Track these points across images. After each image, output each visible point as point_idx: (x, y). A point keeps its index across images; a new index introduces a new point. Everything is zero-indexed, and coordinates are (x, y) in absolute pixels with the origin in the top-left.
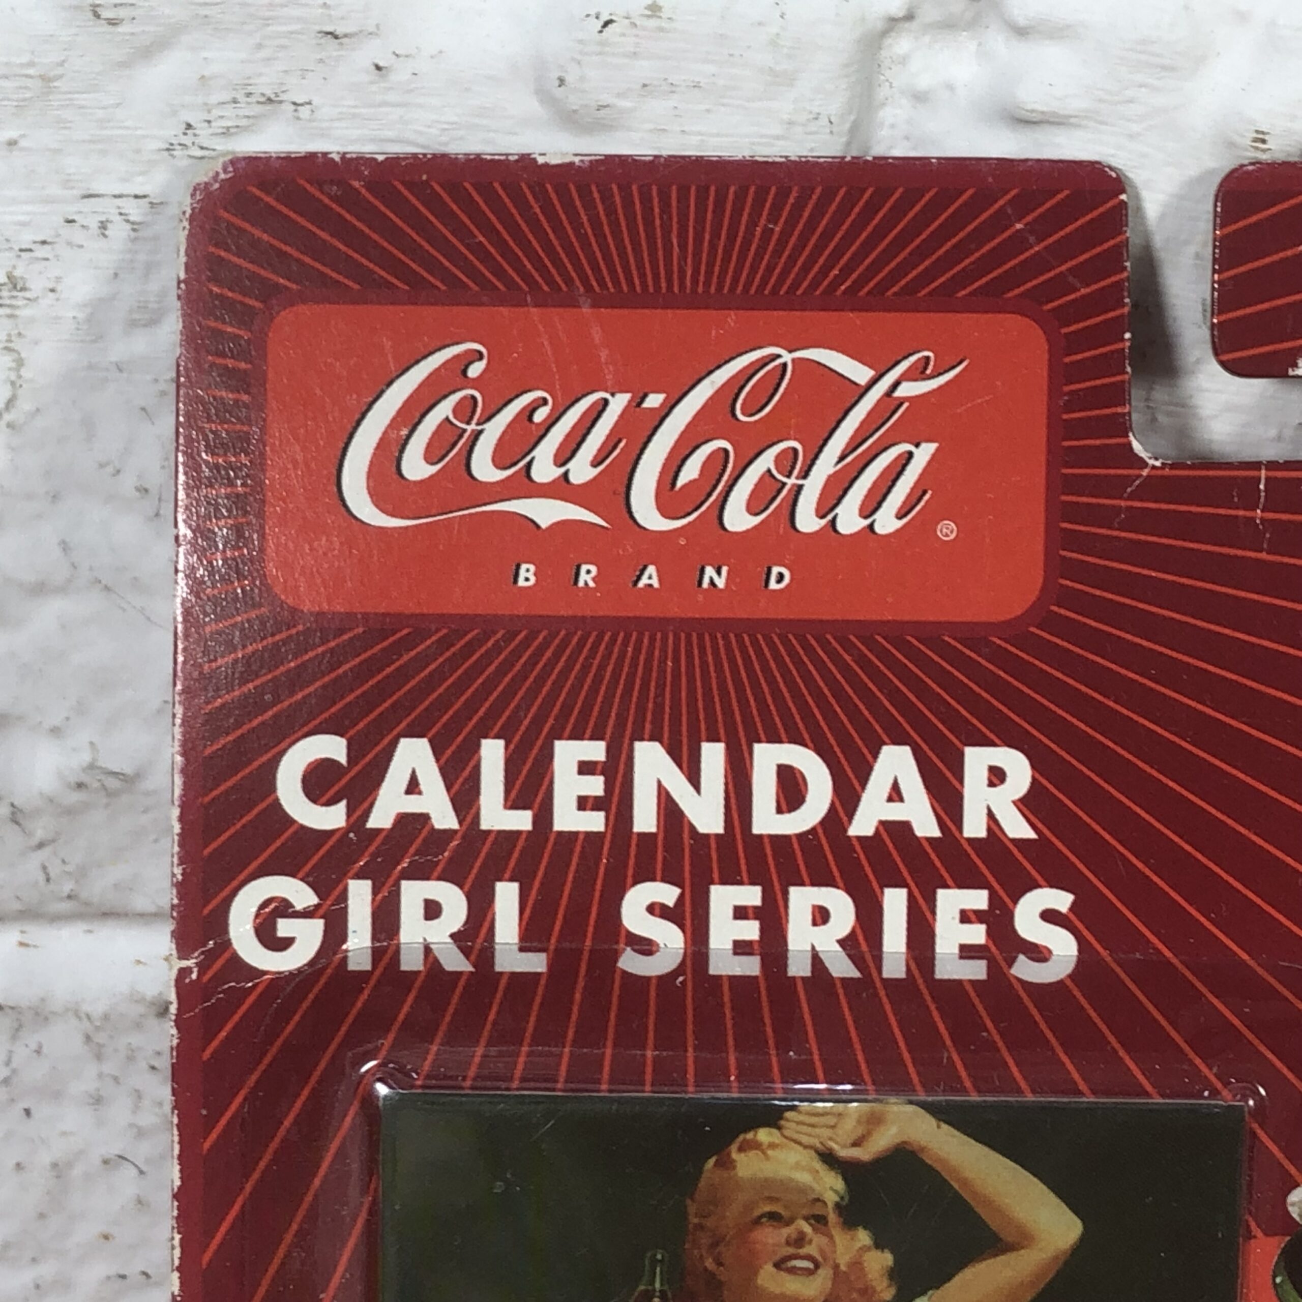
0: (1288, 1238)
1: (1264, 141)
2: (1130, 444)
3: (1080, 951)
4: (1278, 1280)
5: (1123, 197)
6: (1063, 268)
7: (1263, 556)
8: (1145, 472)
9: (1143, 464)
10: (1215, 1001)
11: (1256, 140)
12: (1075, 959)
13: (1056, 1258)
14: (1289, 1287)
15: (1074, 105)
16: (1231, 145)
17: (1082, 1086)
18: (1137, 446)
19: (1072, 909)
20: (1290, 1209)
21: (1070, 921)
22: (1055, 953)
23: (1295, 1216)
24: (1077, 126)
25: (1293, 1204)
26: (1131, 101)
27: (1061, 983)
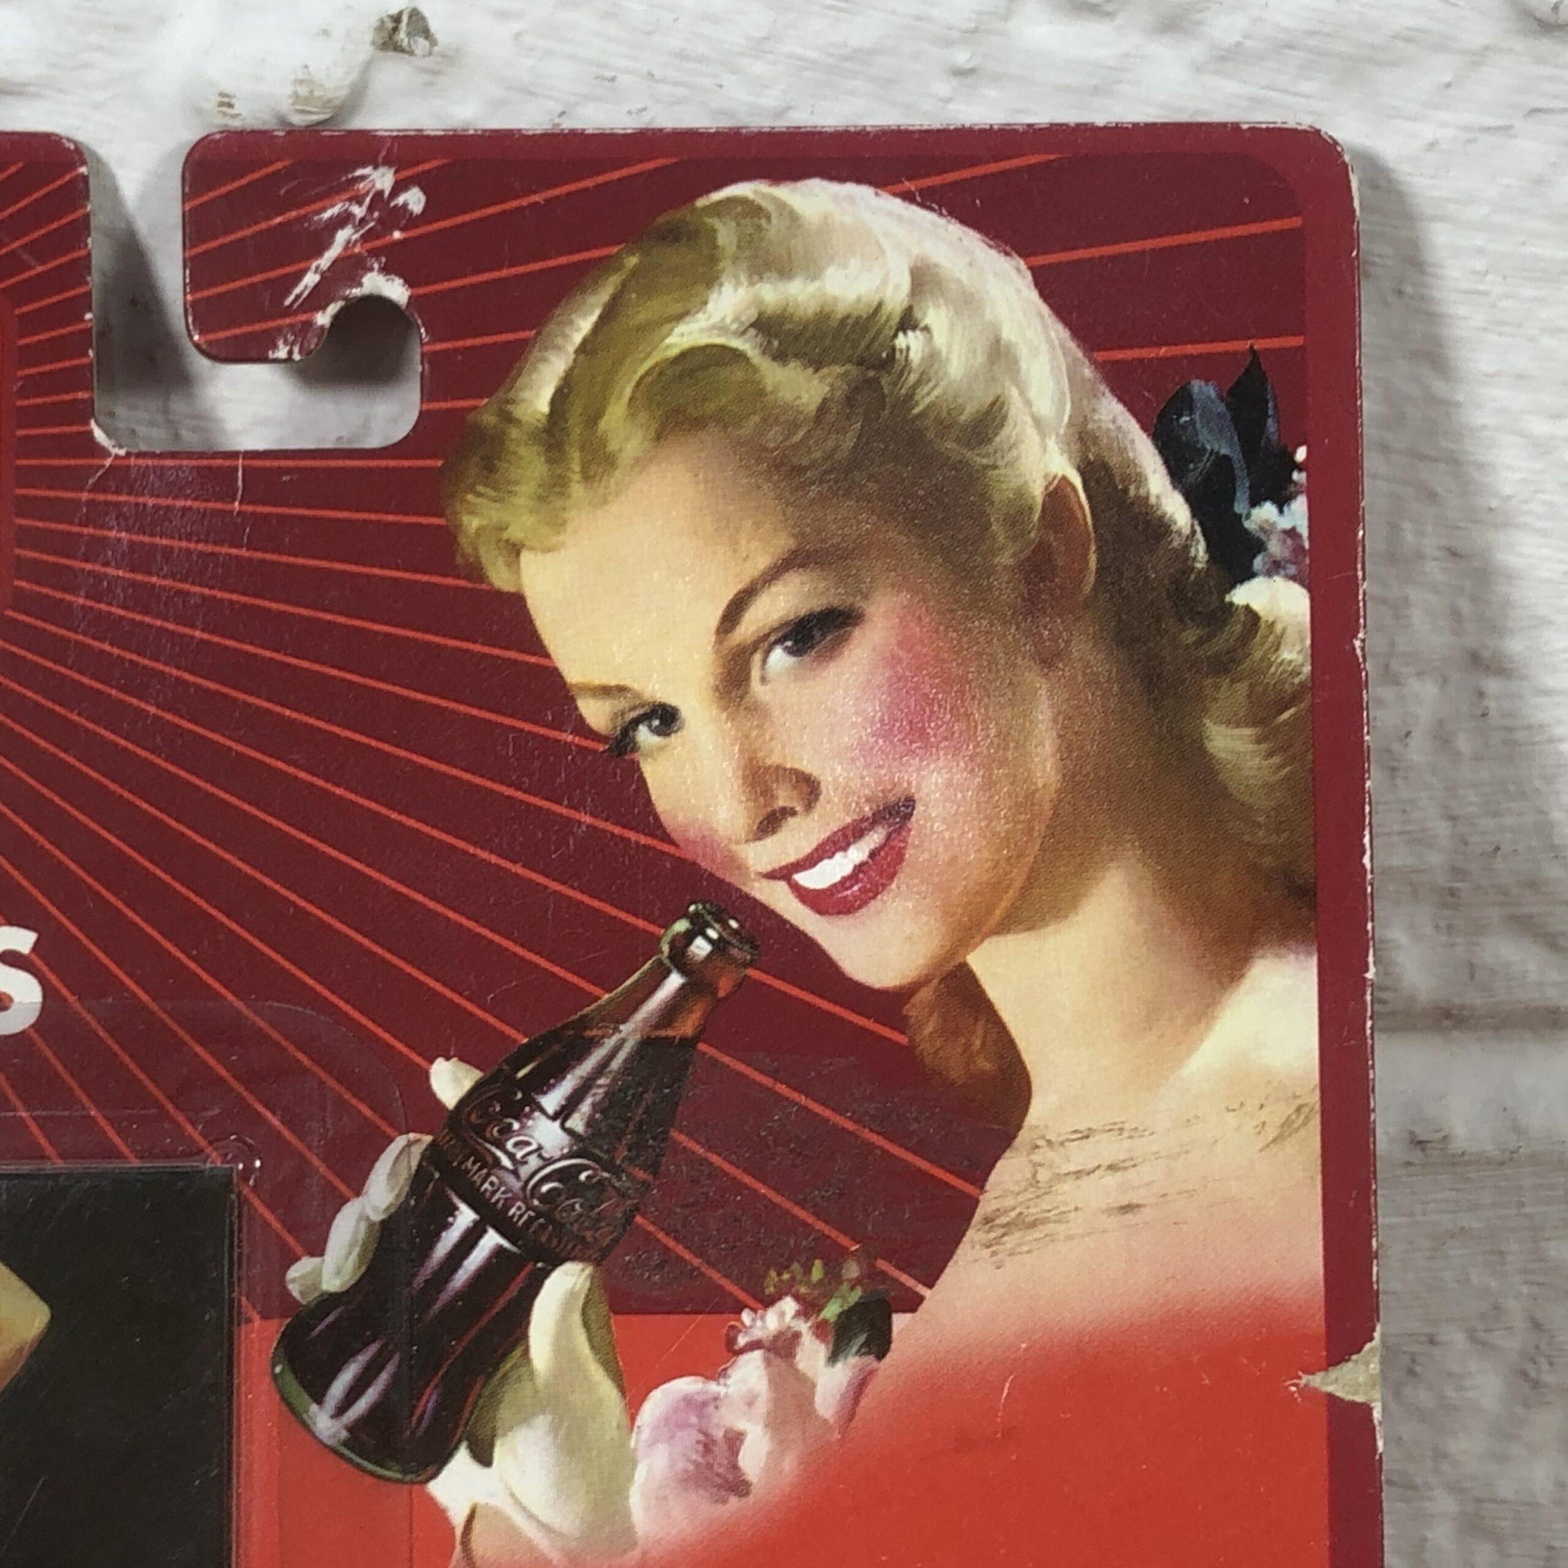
0: (289, 1320)
1: (230, 106)
2: (91, 432)
3: (45, 997)
4: (278, 1369)
5: (83, 170)
6: (15, 245)
7: (244, 552)
8: (108, 462)
9: (104, 453)
10: (198, 1049)
11: (221, 104)
12: (39, 1006)
13: (20, 1350)
14: (289, 1378)
15: (27, 71)
16: (199, 111)
17: (50, 1151)
18: (99, 435)
19: (35, 948)
20: (290, 1287)
21: (33, 963)
22: (17, 999)
23: (296, 1294)
24: (36, 96)
25: (293, 1280)
26: (87, 65)
27: (23, 1033)
